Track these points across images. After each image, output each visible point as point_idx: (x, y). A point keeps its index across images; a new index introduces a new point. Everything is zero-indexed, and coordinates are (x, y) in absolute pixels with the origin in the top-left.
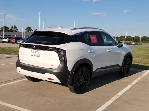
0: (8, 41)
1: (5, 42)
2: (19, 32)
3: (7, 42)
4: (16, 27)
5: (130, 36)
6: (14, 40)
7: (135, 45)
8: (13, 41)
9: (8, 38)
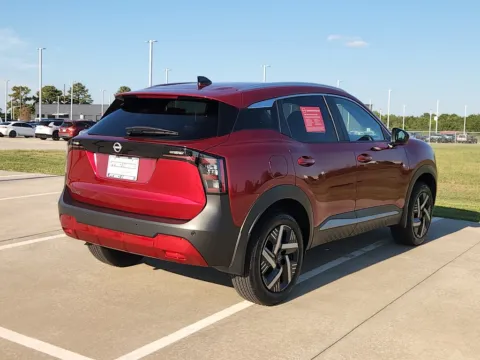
0: (51, 133)
1: (43, 137)
2: (94, 103)
3: (49, 136)
4: (83, 88)
5: (454, 115)
6: (71, 129)
7: (466, 142)
8: (68, 131)
9: (51, 124)
